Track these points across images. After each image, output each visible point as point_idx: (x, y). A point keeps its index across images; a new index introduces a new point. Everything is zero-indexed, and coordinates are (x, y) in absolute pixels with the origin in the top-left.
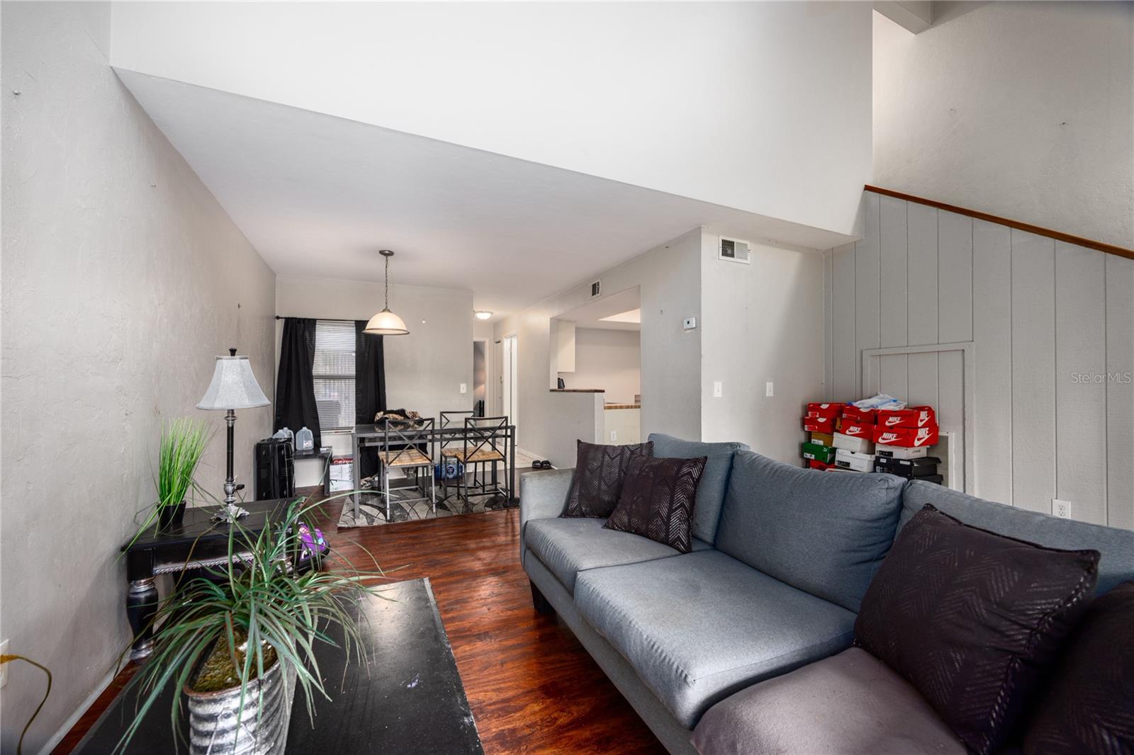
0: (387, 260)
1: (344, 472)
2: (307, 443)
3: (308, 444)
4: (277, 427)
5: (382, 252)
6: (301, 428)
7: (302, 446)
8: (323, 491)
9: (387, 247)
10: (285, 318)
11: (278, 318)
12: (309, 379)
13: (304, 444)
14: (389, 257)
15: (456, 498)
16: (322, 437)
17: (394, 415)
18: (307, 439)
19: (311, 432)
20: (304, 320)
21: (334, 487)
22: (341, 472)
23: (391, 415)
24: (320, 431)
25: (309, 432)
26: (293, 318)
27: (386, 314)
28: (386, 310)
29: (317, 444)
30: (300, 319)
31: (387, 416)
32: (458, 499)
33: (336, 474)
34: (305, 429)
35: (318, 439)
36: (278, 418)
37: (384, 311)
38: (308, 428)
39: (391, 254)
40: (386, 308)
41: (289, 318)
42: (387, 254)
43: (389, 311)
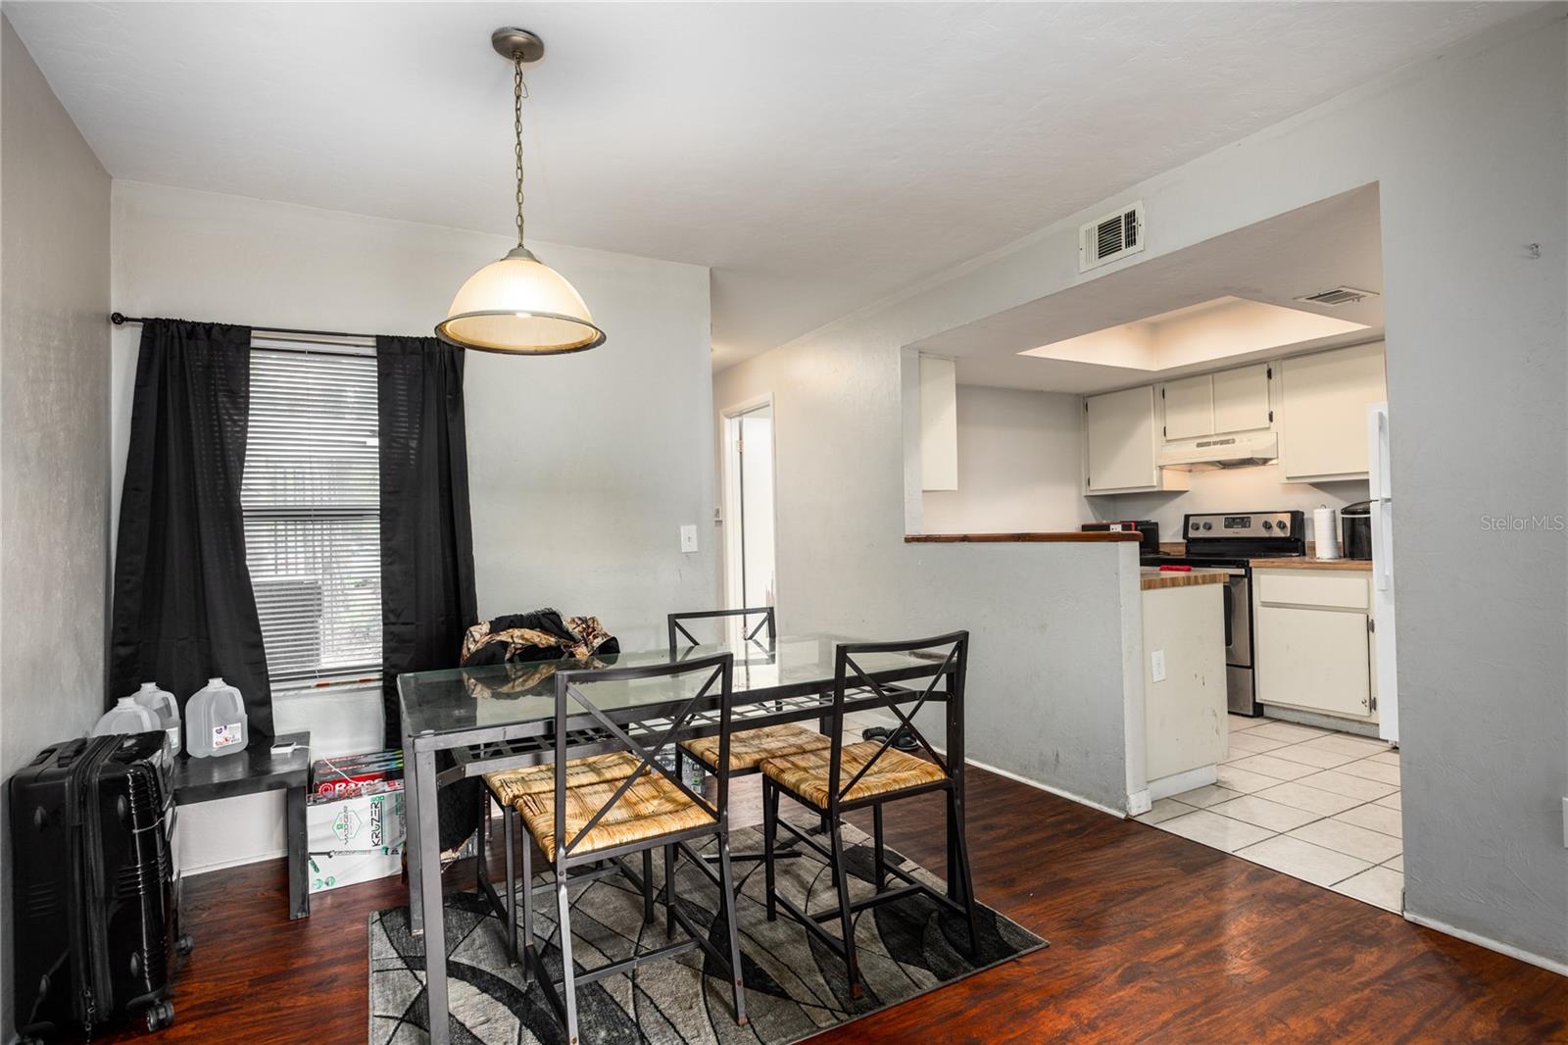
0: (519, 74)
1: (355, 823)
2: (226, 733)
3: (231, 736)
4: (120, 684)
5: (500, 45)
6: (206, 684)
7: (209, 743)
8: (284, 887)
9: (518, 23)
10: (144, 320)
11: (119, 319)
12: (231, 520)
13: (217, 738)
14: (526, 59)
15: (762, 914)
16: (275, 704)
17: (529, 634)
18: (225, 723)
19: (236, 692)
20: (209, 328)
21: (322, 876)
22: (344, 826)
23: (517, 632)
24: (268, 683)
25: (232, 696)
26: (169, 321)
27: (521, 264)
28: (519, 251)
29: (261, 735)
30: (195, 325)
31: (504, 637)
32: (772, 916)
33: (329, 832)
34: (216, 684)
35: (262, 712)
36: (123, 651)
37: (512, 254)
38: (229, 682)
39: (535, 47)
40: (520, 245)
41: (157, 320)
42: (520, 48)
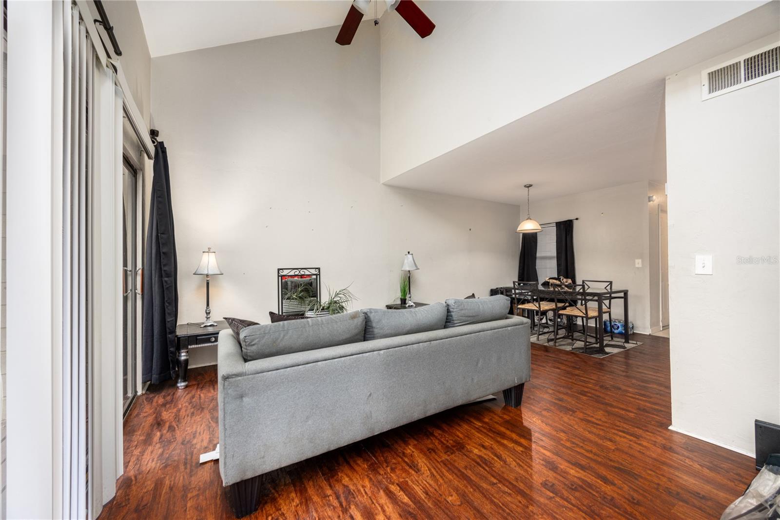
0: (528, 190)
5: (525, 186)
9: (528, 183)
14: (530, 188)
27: (529, 220)
28: (529, 218)
37: (527, 219)
39: (531, 186)
42: (529, 186)
43: (530, 219)
